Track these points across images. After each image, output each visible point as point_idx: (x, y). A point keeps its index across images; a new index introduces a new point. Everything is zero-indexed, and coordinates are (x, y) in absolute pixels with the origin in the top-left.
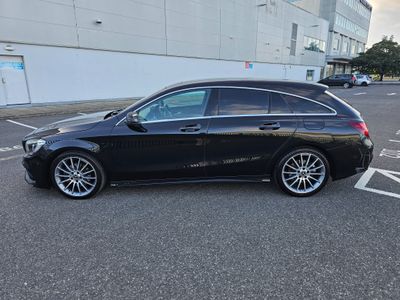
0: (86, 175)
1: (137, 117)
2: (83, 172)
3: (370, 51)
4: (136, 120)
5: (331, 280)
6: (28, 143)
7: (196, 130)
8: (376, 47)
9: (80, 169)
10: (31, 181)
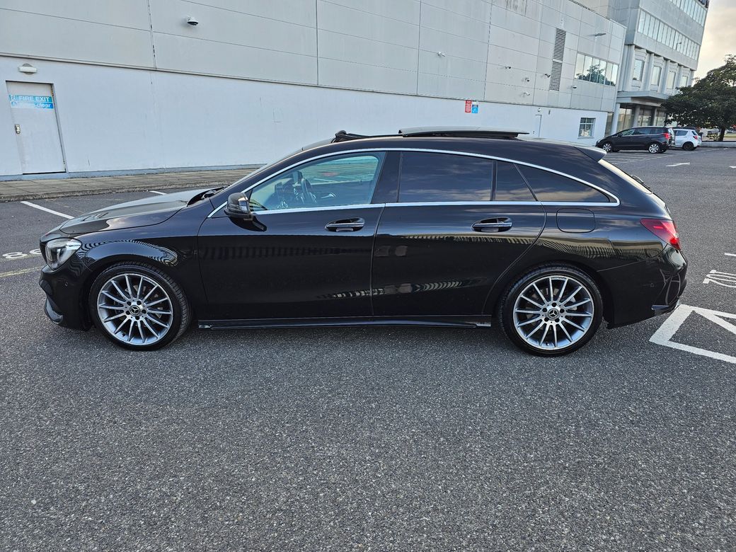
0: (154, 307)
1: (245, 203)
2: (149, 300)
3: (702, 84)
4: (244, 209)
5: (588, 511)
6: (50, 245)
7: (356, 229)
8: (714, 76)
9: (142, 296)
10: (55, 316)
